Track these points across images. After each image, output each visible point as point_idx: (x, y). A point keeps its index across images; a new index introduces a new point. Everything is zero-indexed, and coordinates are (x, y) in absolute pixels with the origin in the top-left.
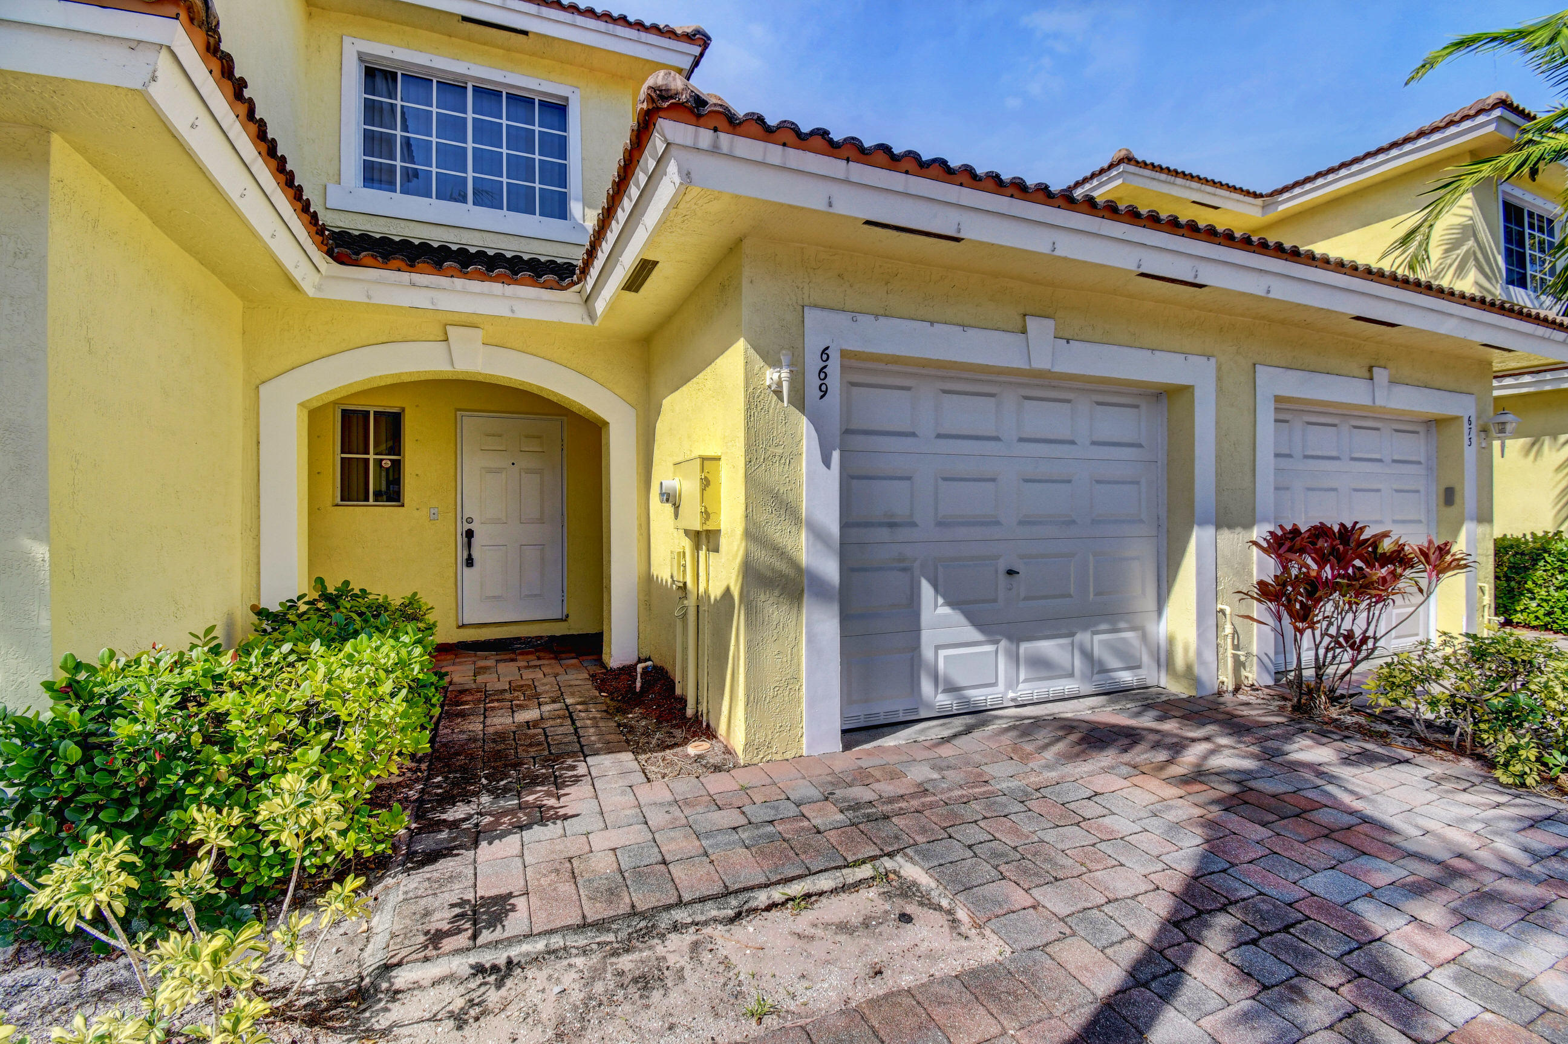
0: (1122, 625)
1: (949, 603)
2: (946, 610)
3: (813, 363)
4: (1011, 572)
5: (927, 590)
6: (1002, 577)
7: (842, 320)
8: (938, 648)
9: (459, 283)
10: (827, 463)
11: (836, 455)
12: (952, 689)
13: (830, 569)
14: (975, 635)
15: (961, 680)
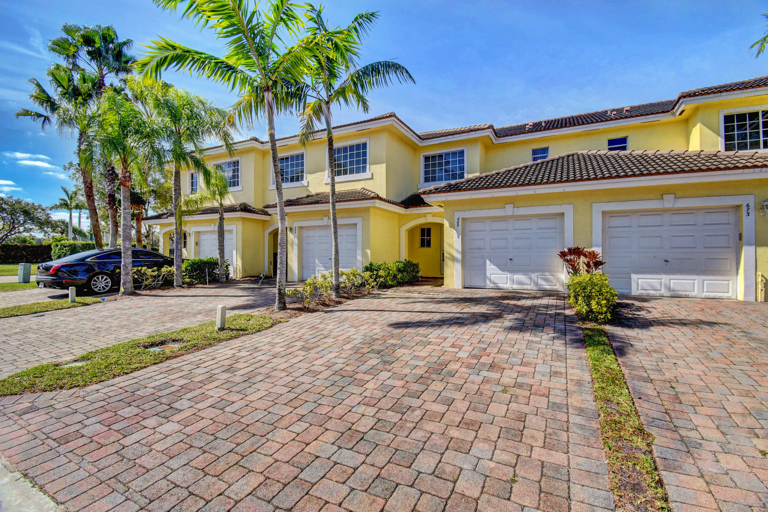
0: (547, 274)
1: (494, 265)
2: (493, 267)
3: (456, 221)
4: (511, 259)
5: (488, 262)
6: (509, 260)
7: (462, 212)
8: (491, 274)
9: (423, 208)
10: (459, 237)
11: (460, 237)
12: (494, 283)
13: (459, 256)
14: (501, 272)
15: (496, 281)
